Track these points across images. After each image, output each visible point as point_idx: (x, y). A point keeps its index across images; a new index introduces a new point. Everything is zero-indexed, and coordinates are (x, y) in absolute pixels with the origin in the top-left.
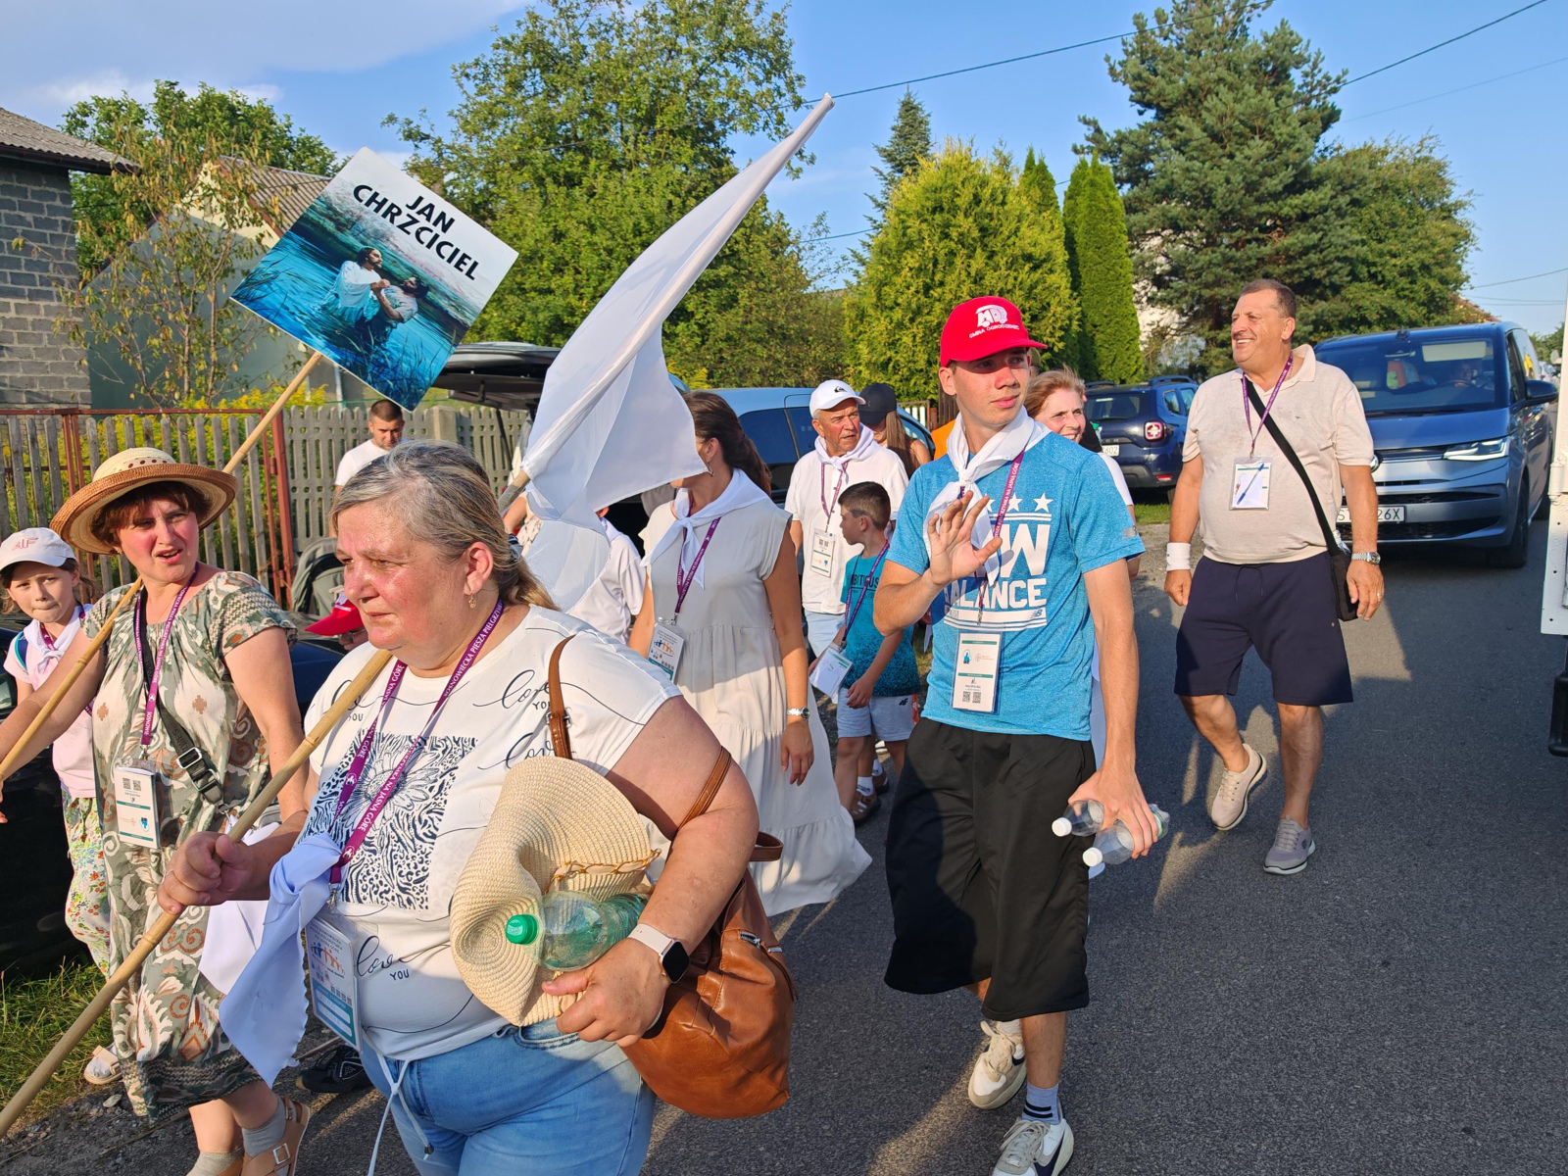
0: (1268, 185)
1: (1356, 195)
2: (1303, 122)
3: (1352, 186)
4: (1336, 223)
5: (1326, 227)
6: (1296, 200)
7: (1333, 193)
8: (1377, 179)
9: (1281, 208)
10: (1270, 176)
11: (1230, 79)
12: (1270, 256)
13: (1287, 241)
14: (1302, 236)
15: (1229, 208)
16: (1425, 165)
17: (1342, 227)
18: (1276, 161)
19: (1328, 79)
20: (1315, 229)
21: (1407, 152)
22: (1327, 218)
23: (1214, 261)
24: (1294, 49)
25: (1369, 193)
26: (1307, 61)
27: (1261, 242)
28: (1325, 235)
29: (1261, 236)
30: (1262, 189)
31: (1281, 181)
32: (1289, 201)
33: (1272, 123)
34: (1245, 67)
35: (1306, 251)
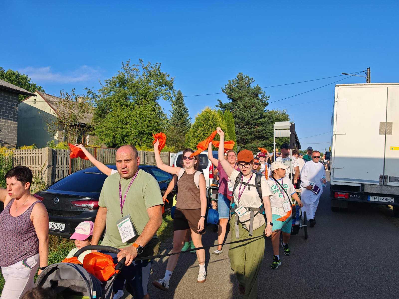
0: (255, 117)
1: (272, 120)
2: (262, 105)
3: (271, 118)
4: (268, 125)
5: (266, 126)
6: (261, 120)
7: (267, 119)
8: (276, 117)
9: (258, 122)
10: (256, 115)
11: (247, 95)
12: (255, 131)
13: (258, 128)
14: (262, 128)
15: (248, 121)
16: (284, 115)
17: (269, 126)
18: (257, 112)
19: (267, 97)
20: (264, 126)
21: (281, 112)
22: (266, 124)
23: (245, 131)
24: (260, 90)
25: (274, 120)
26: (262, 93)
27: (253, 128)
28: (266, 127)
29: (254, 127)
30: (254, 118)
31: (258, 117)
32: (259, 120)
33: (256, 105)
34: (251, 93)
35: (263, 130)
